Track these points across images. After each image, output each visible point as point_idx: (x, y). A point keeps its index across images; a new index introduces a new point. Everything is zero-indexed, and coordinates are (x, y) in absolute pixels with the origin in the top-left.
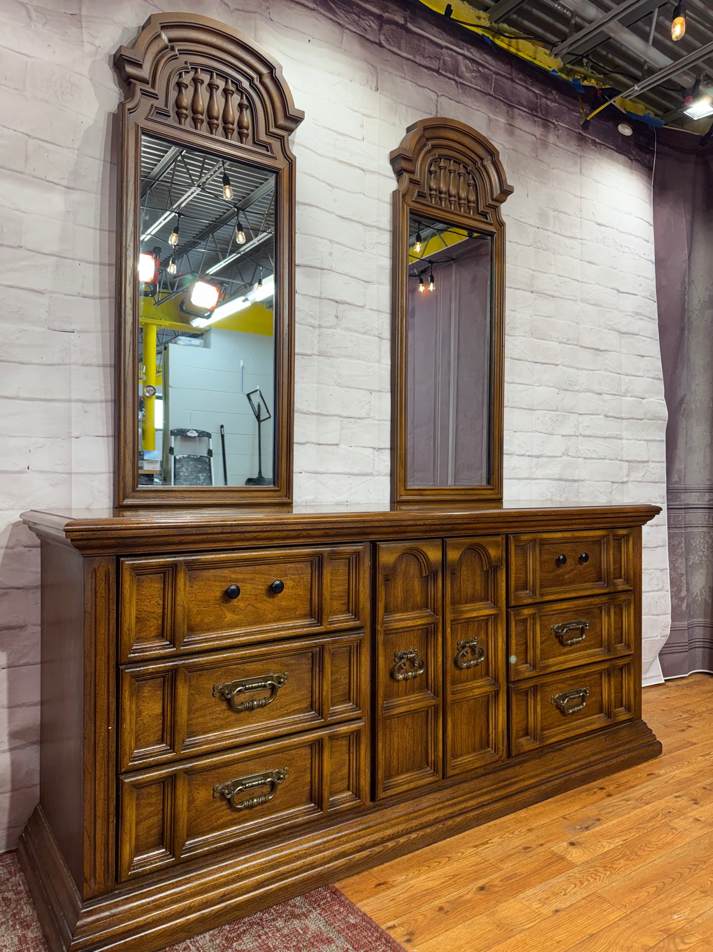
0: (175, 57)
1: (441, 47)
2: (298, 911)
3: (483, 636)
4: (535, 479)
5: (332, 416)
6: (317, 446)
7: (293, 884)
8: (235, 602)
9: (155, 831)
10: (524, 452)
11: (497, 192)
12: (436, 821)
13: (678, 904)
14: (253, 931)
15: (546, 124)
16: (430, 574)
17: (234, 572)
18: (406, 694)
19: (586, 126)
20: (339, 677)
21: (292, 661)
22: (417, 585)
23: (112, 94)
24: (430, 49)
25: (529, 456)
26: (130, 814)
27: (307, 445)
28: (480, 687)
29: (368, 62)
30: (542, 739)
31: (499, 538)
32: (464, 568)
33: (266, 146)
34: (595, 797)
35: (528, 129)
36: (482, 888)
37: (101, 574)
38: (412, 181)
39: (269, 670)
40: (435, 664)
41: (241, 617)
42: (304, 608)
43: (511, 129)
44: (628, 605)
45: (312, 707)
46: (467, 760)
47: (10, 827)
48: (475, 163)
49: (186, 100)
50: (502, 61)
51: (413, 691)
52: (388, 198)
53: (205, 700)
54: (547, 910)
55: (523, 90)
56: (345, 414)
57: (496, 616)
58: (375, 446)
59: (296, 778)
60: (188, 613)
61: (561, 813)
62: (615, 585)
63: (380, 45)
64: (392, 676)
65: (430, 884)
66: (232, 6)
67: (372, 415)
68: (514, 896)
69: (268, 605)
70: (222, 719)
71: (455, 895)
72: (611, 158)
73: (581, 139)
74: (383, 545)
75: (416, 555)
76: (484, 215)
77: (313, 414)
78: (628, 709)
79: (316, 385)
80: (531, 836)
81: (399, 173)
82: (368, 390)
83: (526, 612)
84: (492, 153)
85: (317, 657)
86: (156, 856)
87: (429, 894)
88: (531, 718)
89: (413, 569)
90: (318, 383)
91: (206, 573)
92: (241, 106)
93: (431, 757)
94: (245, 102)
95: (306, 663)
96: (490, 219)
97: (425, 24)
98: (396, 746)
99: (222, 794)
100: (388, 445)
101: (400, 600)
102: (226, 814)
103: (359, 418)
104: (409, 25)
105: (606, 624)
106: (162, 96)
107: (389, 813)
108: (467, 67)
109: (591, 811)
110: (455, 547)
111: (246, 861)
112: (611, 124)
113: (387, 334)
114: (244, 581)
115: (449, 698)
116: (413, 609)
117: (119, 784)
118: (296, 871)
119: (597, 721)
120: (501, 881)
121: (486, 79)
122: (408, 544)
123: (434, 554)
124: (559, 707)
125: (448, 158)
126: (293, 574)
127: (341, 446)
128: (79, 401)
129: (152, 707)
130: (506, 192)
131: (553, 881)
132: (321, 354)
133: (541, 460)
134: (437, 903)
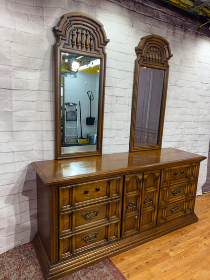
0: (71, 26)
1: (153, 9)
2: (101, 266)
3: (152, 195)
4: (171, 142)
5: (114, 129)
6: (109, 138)
7: (100, 259)
9: (67, 248)
11: (168, 56)
12: (136, 242)
13: (196, 271)
14: (90, 271)
15: (185, 31)
16: (139, 182)
17: (87, 186)
18: (130, 212)
19: (198, 30)
20: (113, 209)
21: (101, 207)
22: (135, 185)
23: (53, 39)
24: (150, 10)
25: (170, 135)
26: (61, 246)
27: (107, 138)
28: (150, 209)
29: (130, 18)
30: (166, 219)
31: (159, 170)
32: (148, 179)
33: (98, 51)
34: (179, 235)
35: (180, 33)
36: (147, 262)
37: (54, 191)
38: (141, 56)
39: (95, 209)
40: (139, 204)
41: (89, 197)
42: (105, 194)
43: (174, 33)
44: (194, 184)
45: (106, 217)
46: (146, 226)
47: (31, 237)
48: (161, 47)
49: (75, 40)
50: (173, 11)
51: (132, 211)
52: (134, 62)
53: (79, 218)
54: (163, 271)
55: (179, 20)
56: (118, 128)
57: (156, 191)
58: (125, 136)
60: (75, 198)
61: (169, 240)
62: (191, 179)
63: (134, 11)
64: (127, 207)
65: (134, 260)
66: (88, 5)
67: (125, 128)
68: (155, 266)
70: (84, 222)
71: (140, 264)
72: (206, 39)
73: (197, 34)
74: (126, 176)
75: (135, 177)
76: (163, 64)
77: (108, 129)
78: (190, 210)
80: (161, 247)
81: (137, 54)
82: (124, 121)
83: (165, 189)
84: (167, 44)
85: (108, 206)
86: (68, 254)
87: (134, 263)
88: (163, 215)
89: (134, 181)
90: (110, 120)
91: (80, 188)
92: (90, 39)
93: (136, 226)
94: (92, 38)
95: (105, 207)
96: (165, 65)
97: (149, 2)
99: (83, 239)
100: (129, 136)
101: (130, 189)
102: (84, 243)
103: (121, 129)
104: (144, 3)
105: (187, 189)
106: (67, 40)
107: (125, 241)
108: (162, 15)
109: (177, 240)
110: (146, 174)
111: (89, 254)
112: (207, 28)
113: (131, 104)
114: (89, 189)
115: (142, 212)
116: (134, 191)
117: (59, 239)
118: (101, 256)
119: (181, 214)
121: (167, 18)
122: (134, 175)
123: (140, 177)
124: (171, 211)
125: (153, 47)
126: (102, 185)
127: (116, 137)
128: (45, 131)
129: (67, 221)
130: (170, 56)
131: (165, 262)
132: (111, 112)
133: (173, 136)
134: (136, 266)
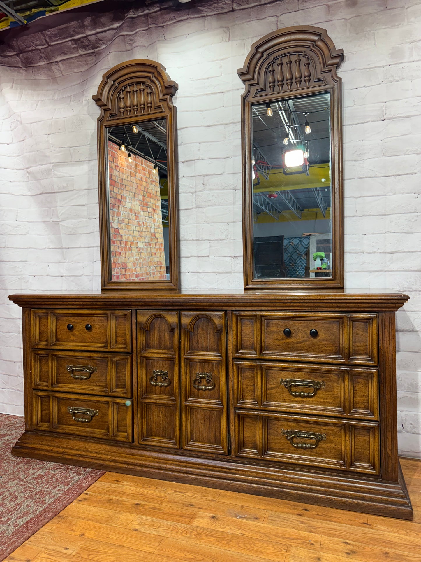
0: (117, 87)
4: (389, 271)
5: (204, 240)
6: (197, 258)
7: (89, 462)
8: (75, 332)
10: (375, 250)
16: (172, 330)
17: (74, 319)
18: (160, 394)
20: (121, 375)
21: (98, 363)
22: (167, 335)
25: (380, 253)
27: (191, 258)
32: (200, 330)
33: (159, 108)
36: (138, 504)
38: (252, 85)
39: (88, 364)
41: (77, 338)
42: (104, 339)
49: (123, 104)
51: (164, 393)
53: (63, 370)
56: (212, 239)
58: (233, 255)
59: (102, 417)
60: (56, 334)
63: (233, 11)
67: (229, 237)
69: (87, 335)
70: (70, 380)
76: (320, 81)
77: (194, 240)
78: (373, 467)
79: (196, 224)
82: (226, 222)
84: (320, 33)
90: (196, 223)
92: (148, 93)
94: (149, 91)
95: (105, 365)
98: (155, 420)
101: (156, 342)
103: (220, 240)
105: (343, 389)
106: (115, 108)
110: (186, 316)
114: (78, 323)
116: (164, 349)
120: (149, 507)
125: (284, 56)
126: (99, 322)
127: (210, 257)
128: (96, 246)
132: (198, 207)
133: (395, 255)
